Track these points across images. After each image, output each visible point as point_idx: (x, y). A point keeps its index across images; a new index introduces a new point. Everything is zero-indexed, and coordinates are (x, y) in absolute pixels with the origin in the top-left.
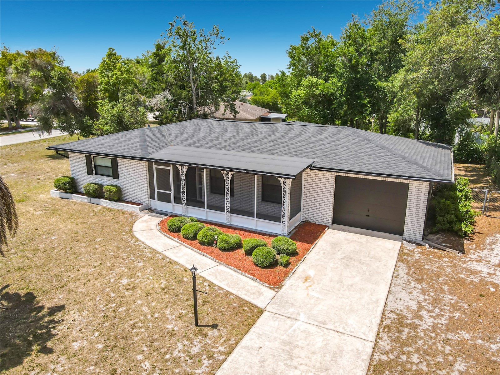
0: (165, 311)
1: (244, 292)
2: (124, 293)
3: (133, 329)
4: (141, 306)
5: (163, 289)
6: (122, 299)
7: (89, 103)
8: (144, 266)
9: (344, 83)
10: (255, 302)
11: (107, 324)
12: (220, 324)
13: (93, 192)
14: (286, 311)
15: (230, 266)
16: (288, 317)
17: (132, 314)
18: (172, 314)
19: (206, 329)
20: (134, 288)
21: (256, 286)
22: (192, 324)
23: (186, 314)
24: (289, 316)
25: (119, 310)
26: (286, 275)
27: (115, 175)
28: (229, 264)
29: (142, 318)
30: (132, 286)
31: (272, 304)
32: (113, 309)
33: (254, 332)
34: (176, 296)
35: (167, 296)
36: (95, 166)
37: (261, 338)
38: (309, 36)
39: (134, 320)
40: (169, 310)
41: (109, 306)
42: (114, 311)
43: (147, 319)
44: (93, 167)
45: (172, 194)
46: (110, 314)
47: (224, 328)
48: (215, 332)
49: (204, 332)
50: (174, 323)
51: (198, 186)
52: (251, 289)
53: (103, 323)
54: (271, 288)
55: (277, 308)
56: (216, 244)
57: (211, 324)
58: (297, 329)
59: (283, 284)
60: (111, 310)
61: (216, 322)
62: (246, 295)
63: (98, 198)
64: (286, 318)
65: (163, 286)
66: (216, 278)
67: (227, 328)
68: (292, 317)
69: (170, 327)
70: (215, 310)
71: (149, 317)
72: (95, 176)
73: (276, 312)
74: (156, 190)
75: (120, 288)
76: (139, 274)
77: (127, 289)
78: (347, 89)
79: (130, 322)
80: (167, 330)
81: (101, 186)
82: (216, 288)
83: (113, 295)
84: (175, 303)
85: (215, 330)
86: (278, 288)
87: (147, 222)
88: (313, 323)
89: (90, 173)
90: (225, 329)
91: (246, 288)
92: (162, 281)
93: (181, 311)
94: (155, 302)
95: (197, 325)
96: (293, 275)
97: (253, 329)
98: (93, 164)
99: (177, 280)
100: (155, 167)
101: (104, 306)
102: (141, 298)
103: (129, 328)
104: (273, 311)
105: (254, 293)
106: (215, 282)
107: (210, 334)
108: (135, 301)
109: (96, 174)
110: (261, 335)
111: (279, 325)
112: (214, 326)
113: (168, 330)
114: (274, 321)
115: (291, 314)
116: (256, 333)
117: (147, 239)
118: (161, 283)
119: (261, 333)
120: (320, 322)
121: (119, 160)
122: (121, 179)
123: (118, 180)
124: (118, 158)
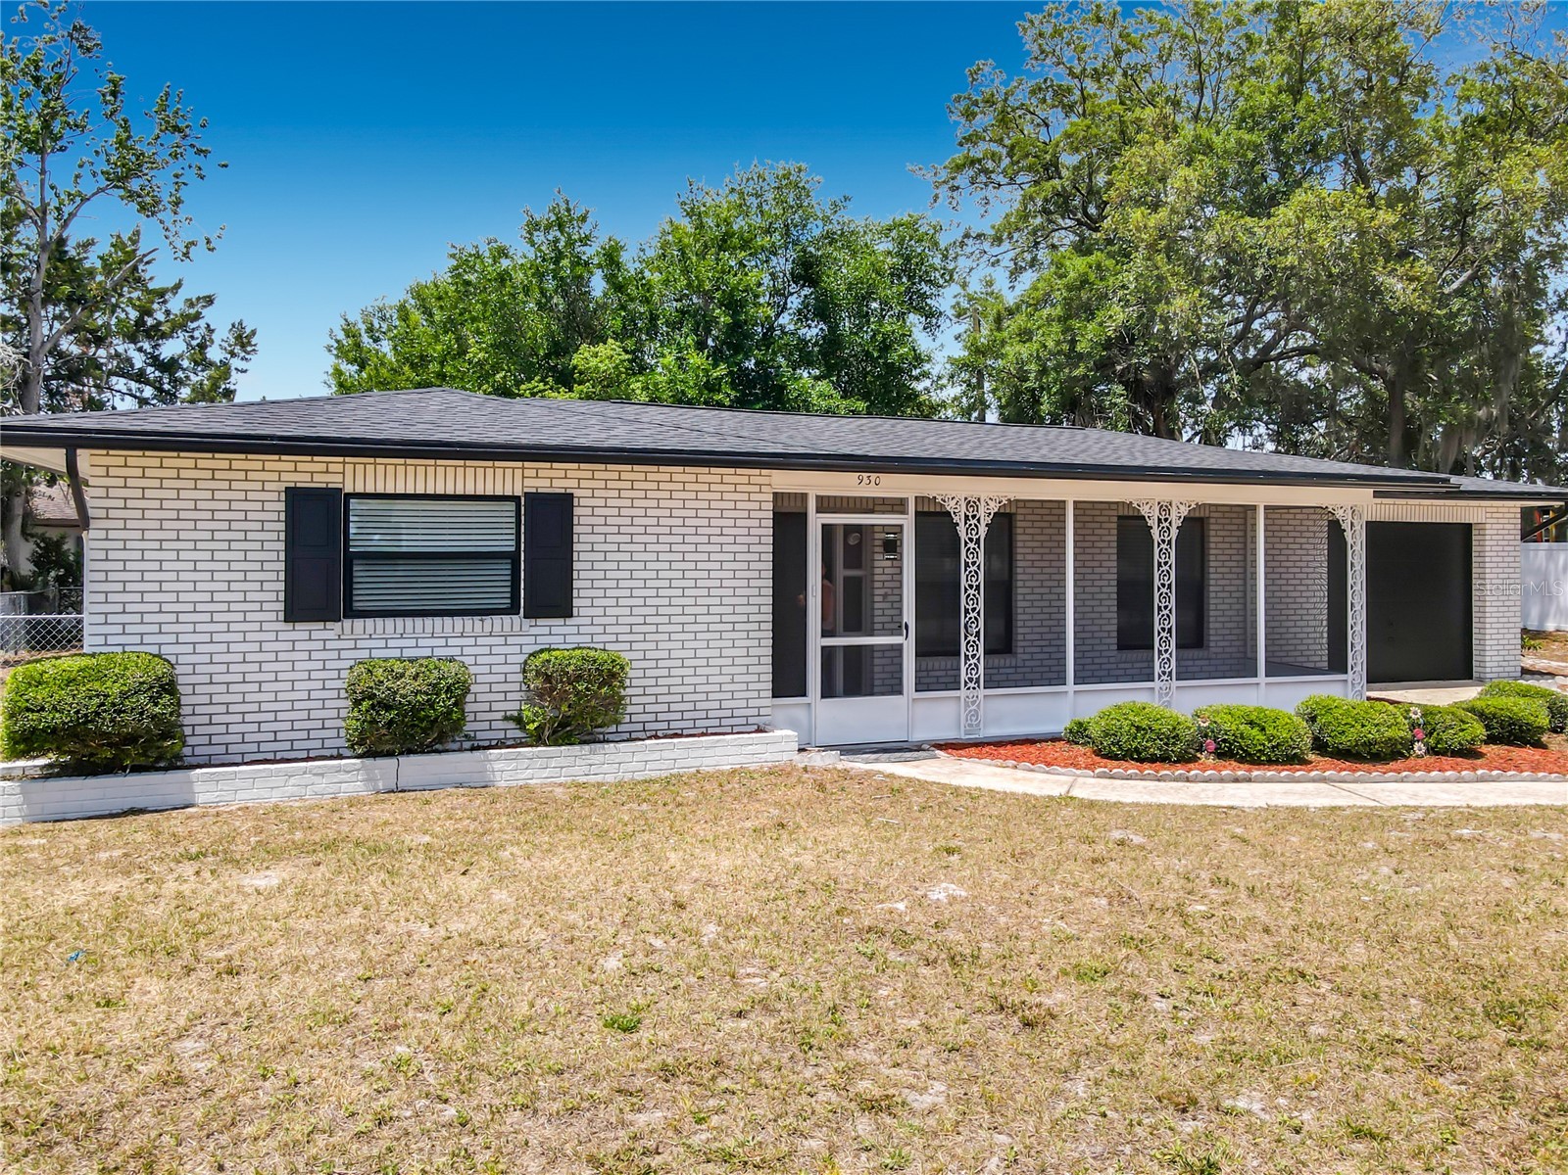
36: (349, 561)
45: (908, 643)
74: (816, 642)
98: (342, 545)
100: (816, 522)
109: (351, 609)
121: (583, 502)
122: (583, 612)
123: (561, 621)
124: (577, 493)
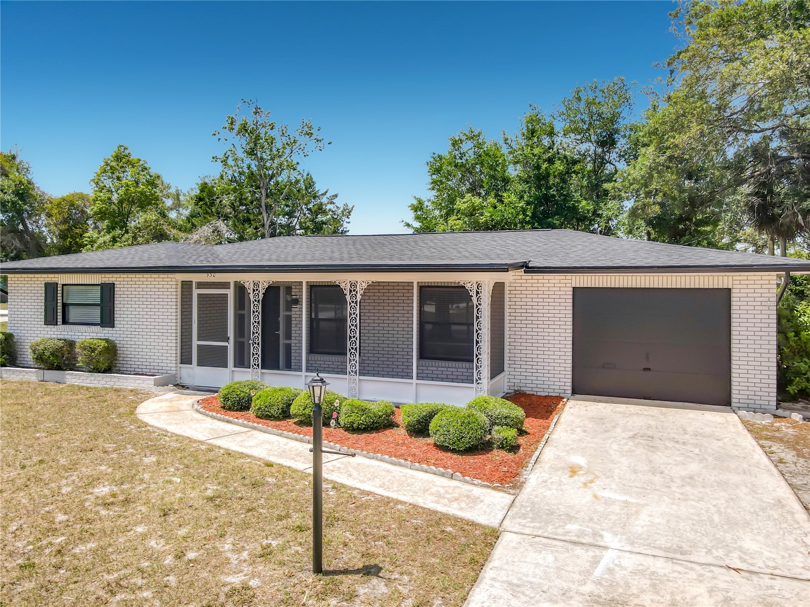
0: (217, 544)
1: (431, 498)
2: (97, 513)
3: (113, 594)
4: (144, 537)
5: (211, 499)
6: (87, 526)
7: (71, 242)
8: (159, 463)
9: (528, 203)
10: (468, 515)
11: (28, 585)
12: (387, 566)
13: (52, 354)
14: (560, 531)
15: (379, 455)
16: (575, 543)
17: (113, 557)
18: (238, 550)
19: (347, 580)
20: (127, 501)
21: (458, 487)
22: (302, 570)
23: (283, 548)
24: (574, 539)
25: (77, 550)
26: (521, 464)
27: (108, 320)
28: (375, 452)
29: (145, 564)
30: (121, 498)
31: (513, 517)
32: (54, 549)
33: (494, 579)
34: (249, 510)
35: (223, 512)
36: (64, 306)
37: (523, 594)
38: (464, 138)
39: (118, 570)
40: (230, 540)
41: (45, 542)
42: (59, 552)
43: (161, 567)
44: (60, 304)
45: (231, 346)
46: (46, 559)
47: (402, 574)
48: (378, 587)
49: (344, 588)
50: (247, 569)
51: (282, 341)
52: (447, 492)
53: (13, 584)
54: (494, 488)
55: (532, 525)
56: (337, 419)
57: (361, 565)
58: (617, 569)
59: (522, 480)
60: (47, 551)
61: (373, 562)
62: (437, 502)
63: (62, 369)
64: (570, 546)
65: (209, 493)
66: (350, 476)
67: (411, 574)
68: (584, 541)
69: (236, 580)
70: (365, 534)
71: (169, 561)
72: (61, 327)
73: (535, 533)
74: (195, 343)
75: (87, 504)
76: (147, 476)
77: (106, 505)
78: (533, 213)
79: (106, 576)
80: (226, 589)
81: (71, 344)
82: (356, 492)
83: (61, 517)
84: (246, 525)
85: (374, 580)
86: (514, 487)
87: (171, 401)
88: (648, 552)
89: (50, 320)
90: (406, 578)
91: (434, 490)
92: (209, 486)
93: (265, 542)
94: (189, 527)
95: (318, 569)
96: (537, 466)
97: (488, 573)
98: (60, 301)
99: (247, 482)
100: (196, 292)
101: (29, 543)
102: (146, 519)
103: (101, 593)
104: (527, 531)
105: (456, 499)
106: (349, 482)
107: (362, 591)
108: (129, 528)
109: (65, 322)
110: (518, 586)
111: (556, 559)
112: (370, 571)
113: (229, 587)
114: (540, 552)
115: (578, 536)
116: (503, 582)
117: (169, 424)
118: (206, 489)
119: (515, 581)
120: (667, 550)
121: (118, 286)
122: (118, 326)
123: (111, 329)
124: (116, 283)
